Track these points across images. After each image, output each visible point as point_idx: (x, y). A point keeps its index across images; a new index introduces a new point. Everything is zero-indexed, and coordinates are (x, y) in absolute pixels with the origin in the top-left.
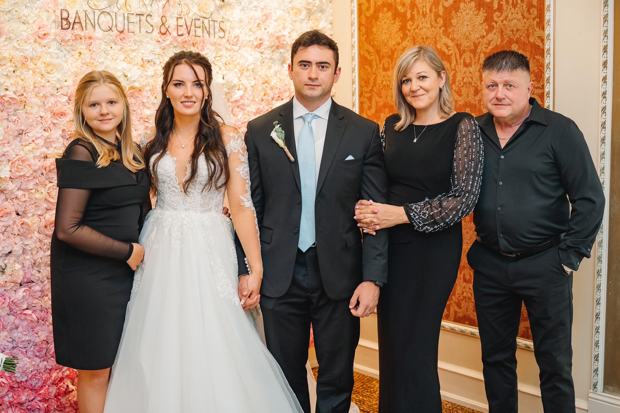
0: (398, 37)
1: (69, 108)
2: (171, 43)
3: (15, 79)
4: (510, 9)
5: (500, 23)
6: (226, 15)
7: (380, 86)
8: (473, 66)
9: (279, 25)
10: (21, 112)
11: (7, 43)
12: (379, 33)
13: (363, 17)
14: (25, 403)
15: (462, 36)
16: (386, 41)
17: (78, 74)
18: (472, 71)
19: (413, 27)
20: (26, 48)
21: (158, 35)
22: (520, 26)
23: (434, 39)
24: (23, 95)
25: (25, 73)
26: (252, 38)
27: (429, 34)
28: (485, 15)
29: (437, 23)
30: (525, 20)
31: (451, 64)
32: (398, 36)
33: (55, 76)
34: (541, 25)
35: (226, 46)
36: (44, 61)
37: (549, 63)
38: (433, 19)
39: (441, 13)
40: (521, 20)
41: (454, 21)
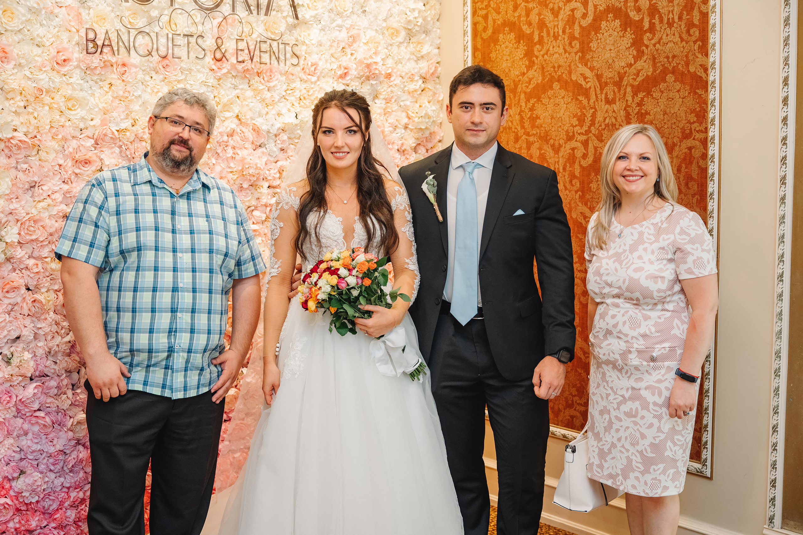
0: (522, 66)
1: (96, 154)
2: (229, 72)
3: (26, 117)
4: (665, 29)
5: (651, 47)
6: (300, 36)
8: (618, 103)
9: (369, 50)
10: (33, 158)
11: (16, 70)
12: (498, 60)
13: (479, 39)
14: (36, 530)
15: (603, 64)
16: (507, 70)
17: (108, 111)
18: (615, 109)
19: (542, 53)
20: (41, 77)
21: (212, 62)
22: (677, 51)
23: (568, 68)
24: (36, 137)
25: (39, 109)
26: (335, 66)
27: (562, 61)
28: (633, 36)
29: (572, 47)
30: (684, 43)
31: (589, 100)
32: (523, 64)
33: (78, 113)
34: (704, 49)
35: (300, 76)
36: (64, 94)
37: (714, 99)
38: (567, 42)
39: (577, 35)
40: (679, 43)
41: (593, 45)
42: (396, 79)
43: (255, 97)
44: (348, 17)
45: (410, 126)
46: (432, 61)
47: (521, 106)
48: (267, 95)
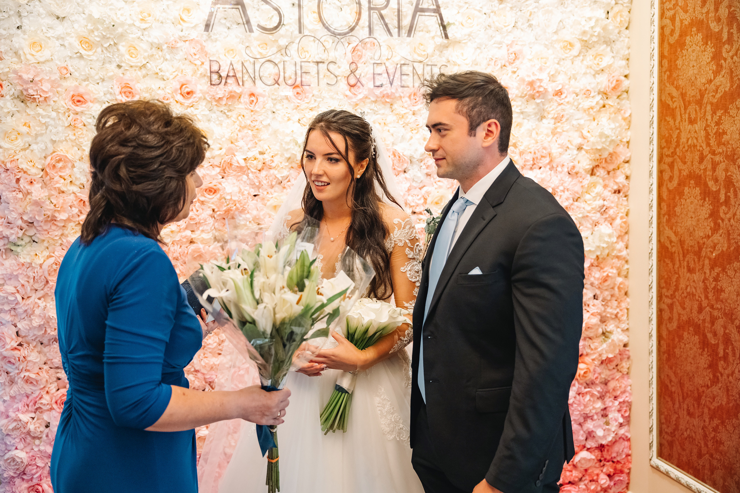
0: (709, 71)
1: (220, 182)
2: (366, 97)
6: (450, 56)
7: (684, 147)
9: (534, 66)
12: (684, 67)
13: (665, 45)
16: (693, 78)
17: (234, 140)
19: (731, 54)
21: (347, 87)
42: (568, 96)
43: (398, 122)
44: (510, 32)
45: (584, 147)
46: (613, 75)
47: (707, 120)
48: (411, 119)
